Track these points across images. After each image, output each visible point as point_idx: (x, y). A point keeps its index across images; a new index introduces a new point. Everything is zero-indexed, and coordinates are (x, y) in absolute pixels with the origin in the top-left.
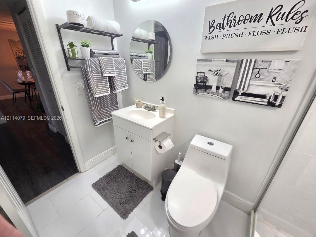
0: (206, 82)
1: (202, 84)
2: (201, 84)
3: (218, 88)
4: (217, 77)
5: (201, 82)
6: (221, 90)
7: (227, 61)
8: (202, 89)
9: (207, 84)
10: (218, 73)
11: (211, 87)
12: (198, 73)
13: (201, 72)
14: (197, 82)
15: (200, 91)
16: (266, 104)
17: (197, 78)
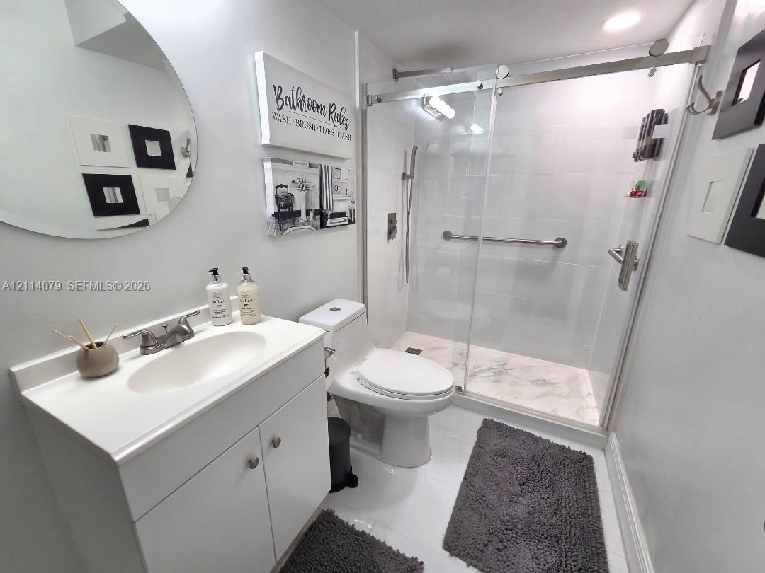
0: (292, 206)
1: (287, 210)
2: (285, 210)
3: (308, 214)
4: (303, 193)
5: (284, 207)
6: (311, 214)
7: (310, 166)
8: (288, 220)
9: (294, 209)
10: (303, 186)
11: (299, 213)
12: (277, 187)
13: (282, 186)
14: (279, 207)
15: (286, 226)
16: (347, 222)
17: (276, 197)
